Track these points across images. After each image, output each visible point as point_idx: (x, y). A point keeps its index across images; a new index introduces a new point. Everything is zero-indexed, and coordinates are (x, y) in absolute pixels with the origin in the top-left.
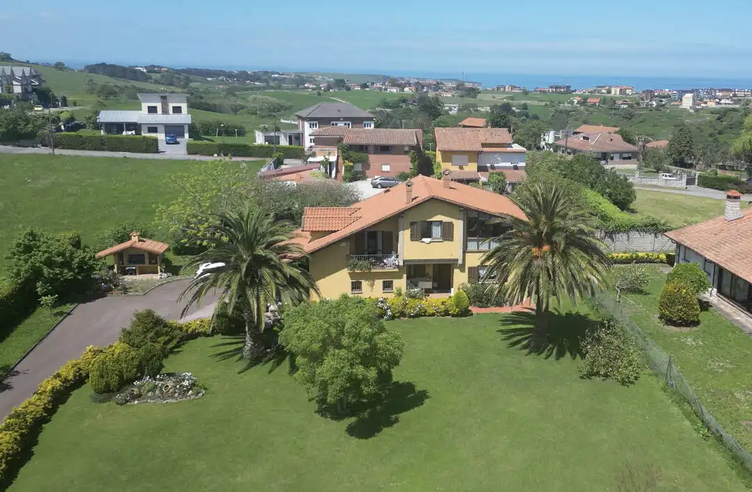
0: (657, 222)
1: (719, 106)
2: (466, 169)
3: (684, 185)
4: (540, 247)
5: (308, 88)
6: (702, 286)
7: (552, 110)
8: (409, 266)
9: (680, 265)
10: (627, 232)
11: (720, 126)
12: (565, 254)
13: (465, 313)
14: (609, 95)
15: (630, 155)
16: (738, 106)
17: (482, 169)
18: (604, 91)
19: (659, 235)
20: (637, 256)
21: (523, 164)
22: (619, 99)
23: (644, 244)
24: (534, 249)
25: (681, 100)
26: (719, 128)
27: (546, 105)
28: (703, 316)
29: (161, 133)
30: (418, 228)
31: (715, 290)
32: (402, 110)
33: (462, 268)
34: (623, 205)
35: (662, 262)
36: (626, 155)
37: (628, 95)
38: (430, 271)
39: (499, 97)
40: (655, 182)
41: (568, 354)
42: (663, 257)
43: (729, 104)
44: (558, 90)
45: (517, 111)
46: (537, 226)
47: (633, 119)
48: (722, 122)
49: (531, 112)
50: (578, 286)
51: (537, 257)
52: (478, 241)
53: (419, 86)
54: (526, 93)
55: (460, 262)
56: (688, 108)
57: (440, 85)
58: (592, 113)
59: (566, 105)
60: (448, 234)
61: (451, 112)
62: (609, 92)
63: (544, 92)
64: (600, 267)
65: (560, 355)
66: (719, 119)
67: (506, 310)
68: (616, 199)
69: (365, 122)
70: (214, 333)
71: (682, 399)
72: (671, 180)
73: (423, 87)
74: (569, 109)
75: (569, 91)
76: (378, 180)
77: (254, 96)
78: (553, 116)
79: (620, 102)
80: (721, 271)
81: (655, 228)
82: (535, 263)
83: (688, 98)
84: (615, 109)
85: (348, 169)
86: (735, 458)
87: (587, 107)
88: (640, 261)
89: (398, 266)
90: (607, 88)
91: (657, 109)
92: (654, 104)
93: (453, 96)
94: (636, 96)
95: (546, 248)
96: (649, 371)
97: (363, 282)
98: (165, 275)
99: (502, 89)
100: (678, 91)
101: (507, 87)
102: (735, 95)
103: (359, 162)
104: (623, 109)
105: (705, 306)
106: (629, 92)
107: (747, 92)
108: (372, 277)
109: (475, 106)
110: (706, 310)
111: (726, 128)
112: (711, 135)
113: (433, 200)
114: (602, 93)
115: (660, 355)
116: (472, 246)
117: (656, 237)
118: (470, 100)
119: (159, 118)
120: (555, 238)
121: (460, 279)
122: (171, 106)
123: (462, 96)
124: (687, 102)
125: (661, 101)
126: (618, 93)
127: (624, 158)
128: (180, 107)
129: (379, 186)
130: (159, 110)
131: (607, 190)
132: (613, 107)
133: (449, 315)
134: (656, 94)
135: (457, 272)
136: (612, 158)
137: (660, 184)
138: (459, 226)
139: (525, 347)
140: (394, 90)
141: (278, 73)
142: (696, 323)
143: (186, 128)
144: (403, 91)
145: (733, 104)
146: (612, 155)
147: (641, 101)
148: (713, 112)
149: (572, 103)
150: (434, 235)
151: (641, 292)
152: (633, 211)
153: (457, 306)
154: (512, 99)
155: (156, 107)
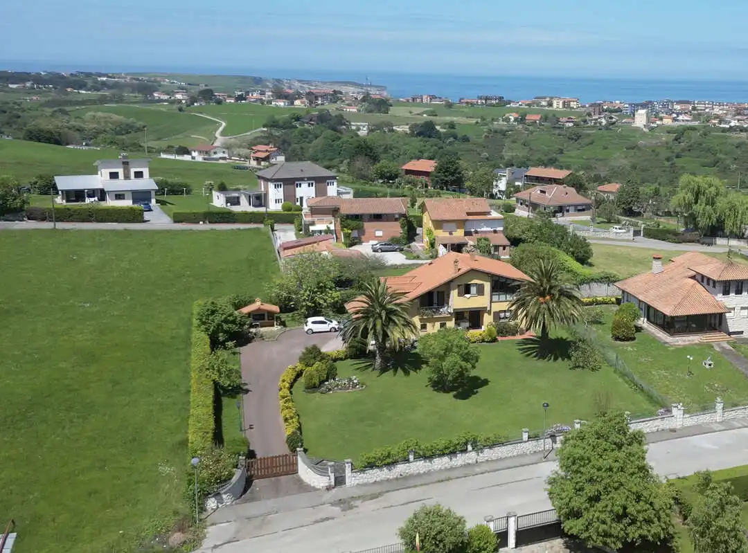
0: (608, 276)
1: (677, 124)
2: (455, 234)
3: (632, 237)
4: (544, 297)
5: (160, 101)
6: (636, 317)
7: (485, 129)
8: (457, 312)
9: (624, 304)
10: (588, 283)
11: (678, 148)
12: (558, 301)
13: (494, 340)
14: (551, 108)
15: (584, 207)
16: (696, 123)
17: (468, 234)
18: (544, 103)
19: (611, 285)
20: (596, 300)
21: (501, 229)
22: (563, 114)
23: (601, 291)
24: (540, 299)
25: (634, 116)
26: (677, 150)
27: (477, 123)
28: (637, 335)
29: (128, 199)
30: (463, 289)
31: (646, 319)
32: (296, 132)
33: (489, 313)
34: (583, 260)
35: (613, 303)
36: (580, 208)
37: (573, 108)
38: (467, 315)
39: (417, 110)
40: (606, 235)
41: (560, 359)
42: (614, 299)
43: (687, 121)
44: (489, 102)
45: (442, 130)
46: (542, 286)
47: (580, 141)
48: (680, 143)
49: (460, 132)
50: (566, 318)
51: (542, 303)
52: (499, 295)
53: (312, 97)
54: (449, 105)
55: (488, 309)
56: (642, 127)
57: (339, 95)
58: (532, 133)
59: (501, 122)
60: (480, 291)
61: (359, 133)
62: (550, 105)
63: (472, 104)
64: (578, 307)
65: (556, 359)
66: (676, 139)
67: (519, 337)
68: (578, 256)
69: (328, 181)
70: (346, 358)
71: (623, 375)
72: (620, 233)
73: (316, 98)
74: (504, 128)
75: (502, 102)
76: (378, 245)
77: (92, 113)
78: (486, 137)
79: (565, 119)
80: (649, 307)
81: (608, 280)
82: (542, 306)
83: (641, 115)
84: (559, 128)
85: (347, 236)
86: (648, 396)
87: (525, 126)
88: (598, 303)
89: (450, 313)
90: (548, 99)
91: (607, 128)
92: (604, 122)
93: (359, 111)
94: (583, 109)
95: (548, 297)
96: (606, 364)
97: (428, 324)
98: (279, 327)
99: (418, 100)
100: (629, 104)
101: (424, 97)
102: (694, 109)
103: (355, 229)
104: (569, 128)
105: (639, 329)
106: (573, 104)
107: (708, 104)
108: (433, 320)
109: (390, 125)
110: (640, 331)
111: (683, 150)
112: (668, 159)
113: (473, 271)
114: (542, 106)
115: (612, 355)
116: (495, 298)
117: (608, 285)
118: (380, 117)
119: (121, 184)
120: (552, 292)
121: (488, 319)
122: (133, 171)
123: (371, 111)
124: (641, 118)
125: (611, 118)
126: (561, 107)
127: (579, 210)
128: (142, 172)
129: (380, 251)
130: (121, 176)
131: (571, 249)
132: (557, 126)
133: (484, 342)
134: (605, 107)
135: (486, 315)
136: (568, 211)
137: (612, 236)
138: (487, 286)
139: (535, 357)
140: (281, 104)
141: (108, 77)
142: (634, 339)
143: (153, 193)
144: (292, 104)
145: (691, 121)
146: (568, 208)
147: (587, 118)
148: (670, 131)
149: (508, 120)
150: (472, 293)
151: (600, 323)
152: (591, 265)
153: (490, 336)
154: (433, 114)
155: (117, 173)
